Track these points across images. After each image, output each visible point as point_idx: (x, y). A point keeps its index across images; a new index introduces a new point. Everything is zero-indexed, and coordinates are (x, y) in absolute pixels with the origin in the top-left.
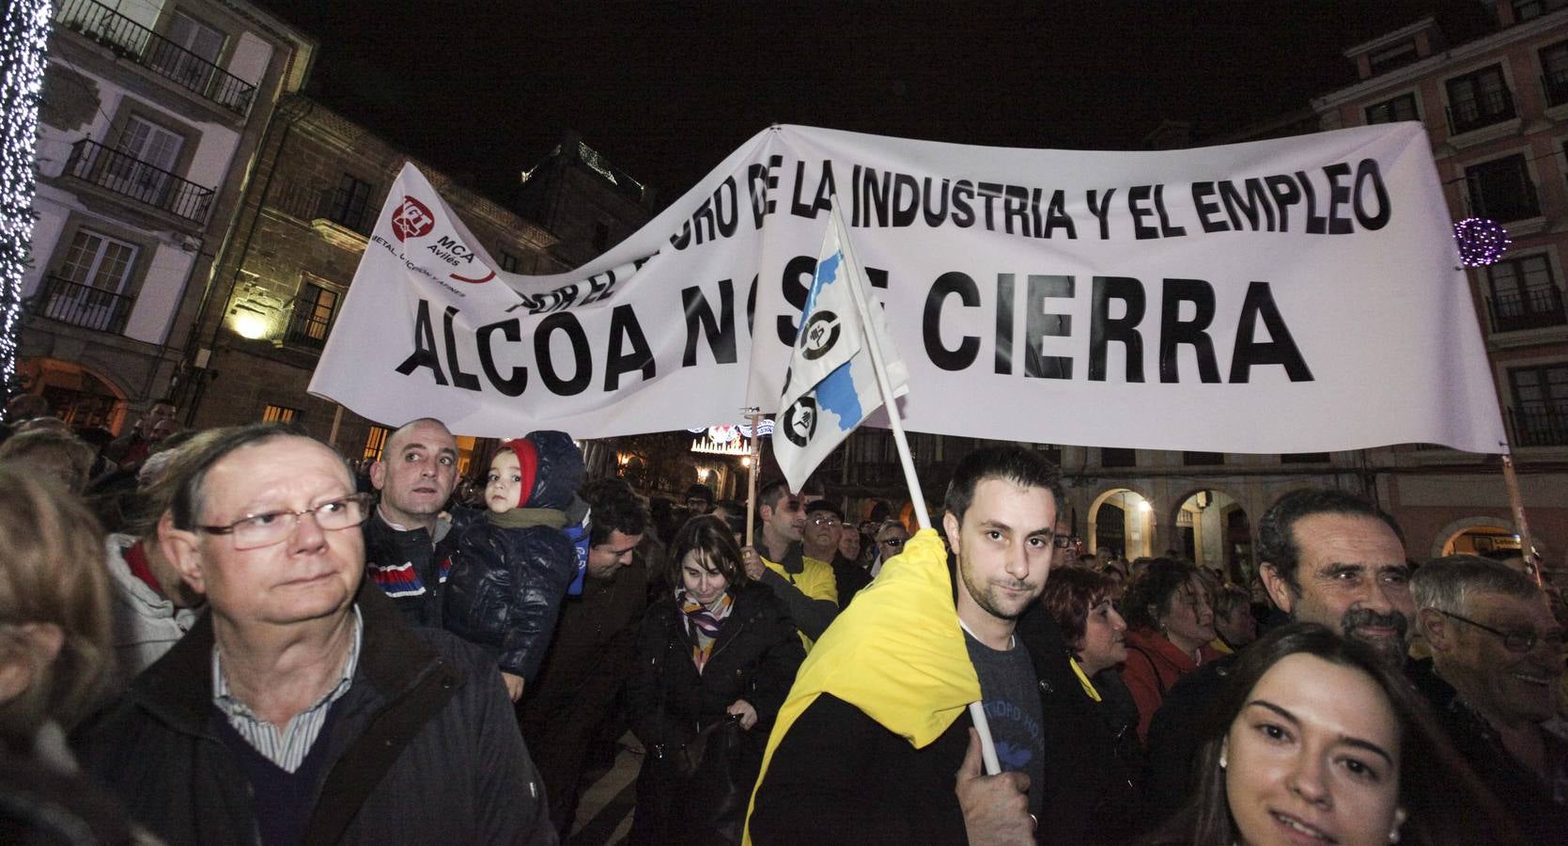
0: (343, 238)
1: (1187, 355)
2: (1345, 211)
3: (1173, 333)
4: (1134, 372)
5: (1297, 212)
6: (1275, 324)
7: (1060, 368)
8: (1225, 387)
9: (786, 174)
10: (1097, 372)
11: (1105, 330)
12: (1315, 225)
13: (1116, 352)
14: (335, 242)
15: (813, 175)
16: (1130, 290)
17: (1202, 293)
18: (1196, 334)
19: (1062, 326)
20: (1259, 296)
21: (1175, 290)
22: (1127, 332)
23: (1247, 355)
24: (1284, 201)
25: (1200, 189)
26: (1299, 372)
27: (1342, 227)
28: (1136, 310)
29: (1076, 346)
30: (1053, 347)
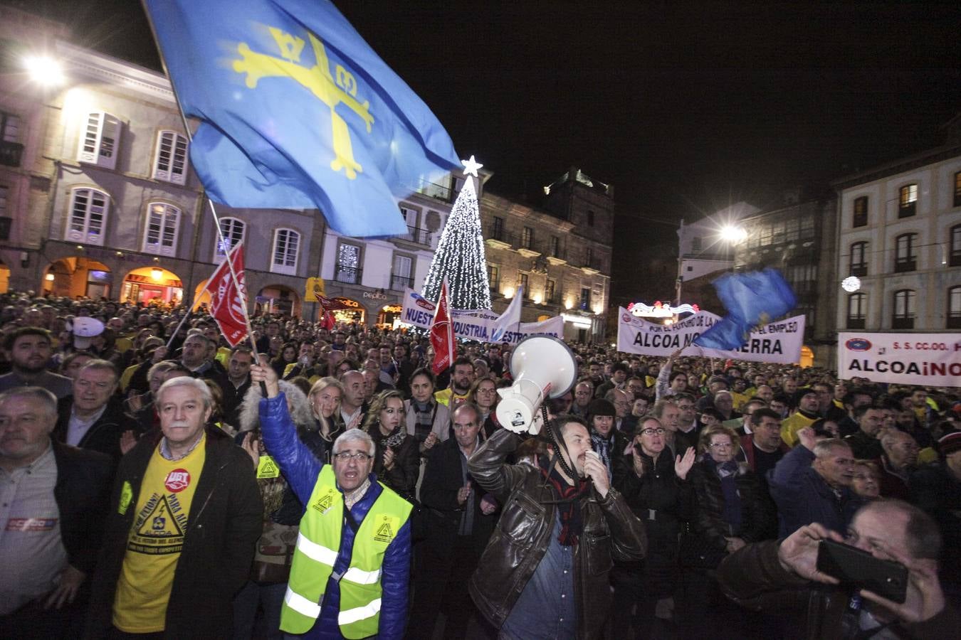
0: (498, 245)
1: (766, 349)
2: (792, 329)
3: (764, 346)
4: (758, 352)
5: (784, 330)
6: (780, 346)
7: (747, 351)
8: (771, 354)
9: (704, 319)
10: (752, 351)
11: (754, 346)
12: (787, 331)
13: (755, 349)
14: (494, 247)
15: (708, 321)
16: (758, 341)
17: (769, 341)
18: (768, 347)
19: (747, 345)
20: (778, 342)
21: (765, 341)
22: (757, 346)
23: (775, 350)
24: (782, 328)
25: (770, 326)
26: (781, 353)
27: (790, 331)
28: (759, 344)
29: (749, 348)
30: (746, 348)
